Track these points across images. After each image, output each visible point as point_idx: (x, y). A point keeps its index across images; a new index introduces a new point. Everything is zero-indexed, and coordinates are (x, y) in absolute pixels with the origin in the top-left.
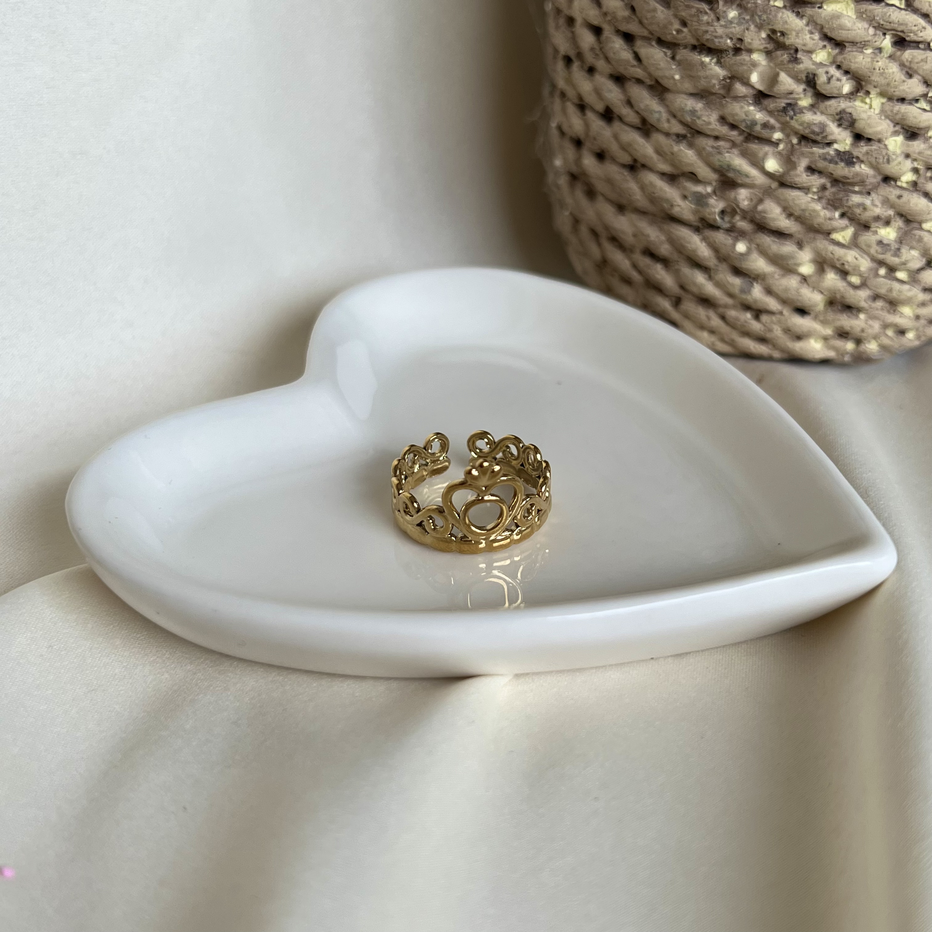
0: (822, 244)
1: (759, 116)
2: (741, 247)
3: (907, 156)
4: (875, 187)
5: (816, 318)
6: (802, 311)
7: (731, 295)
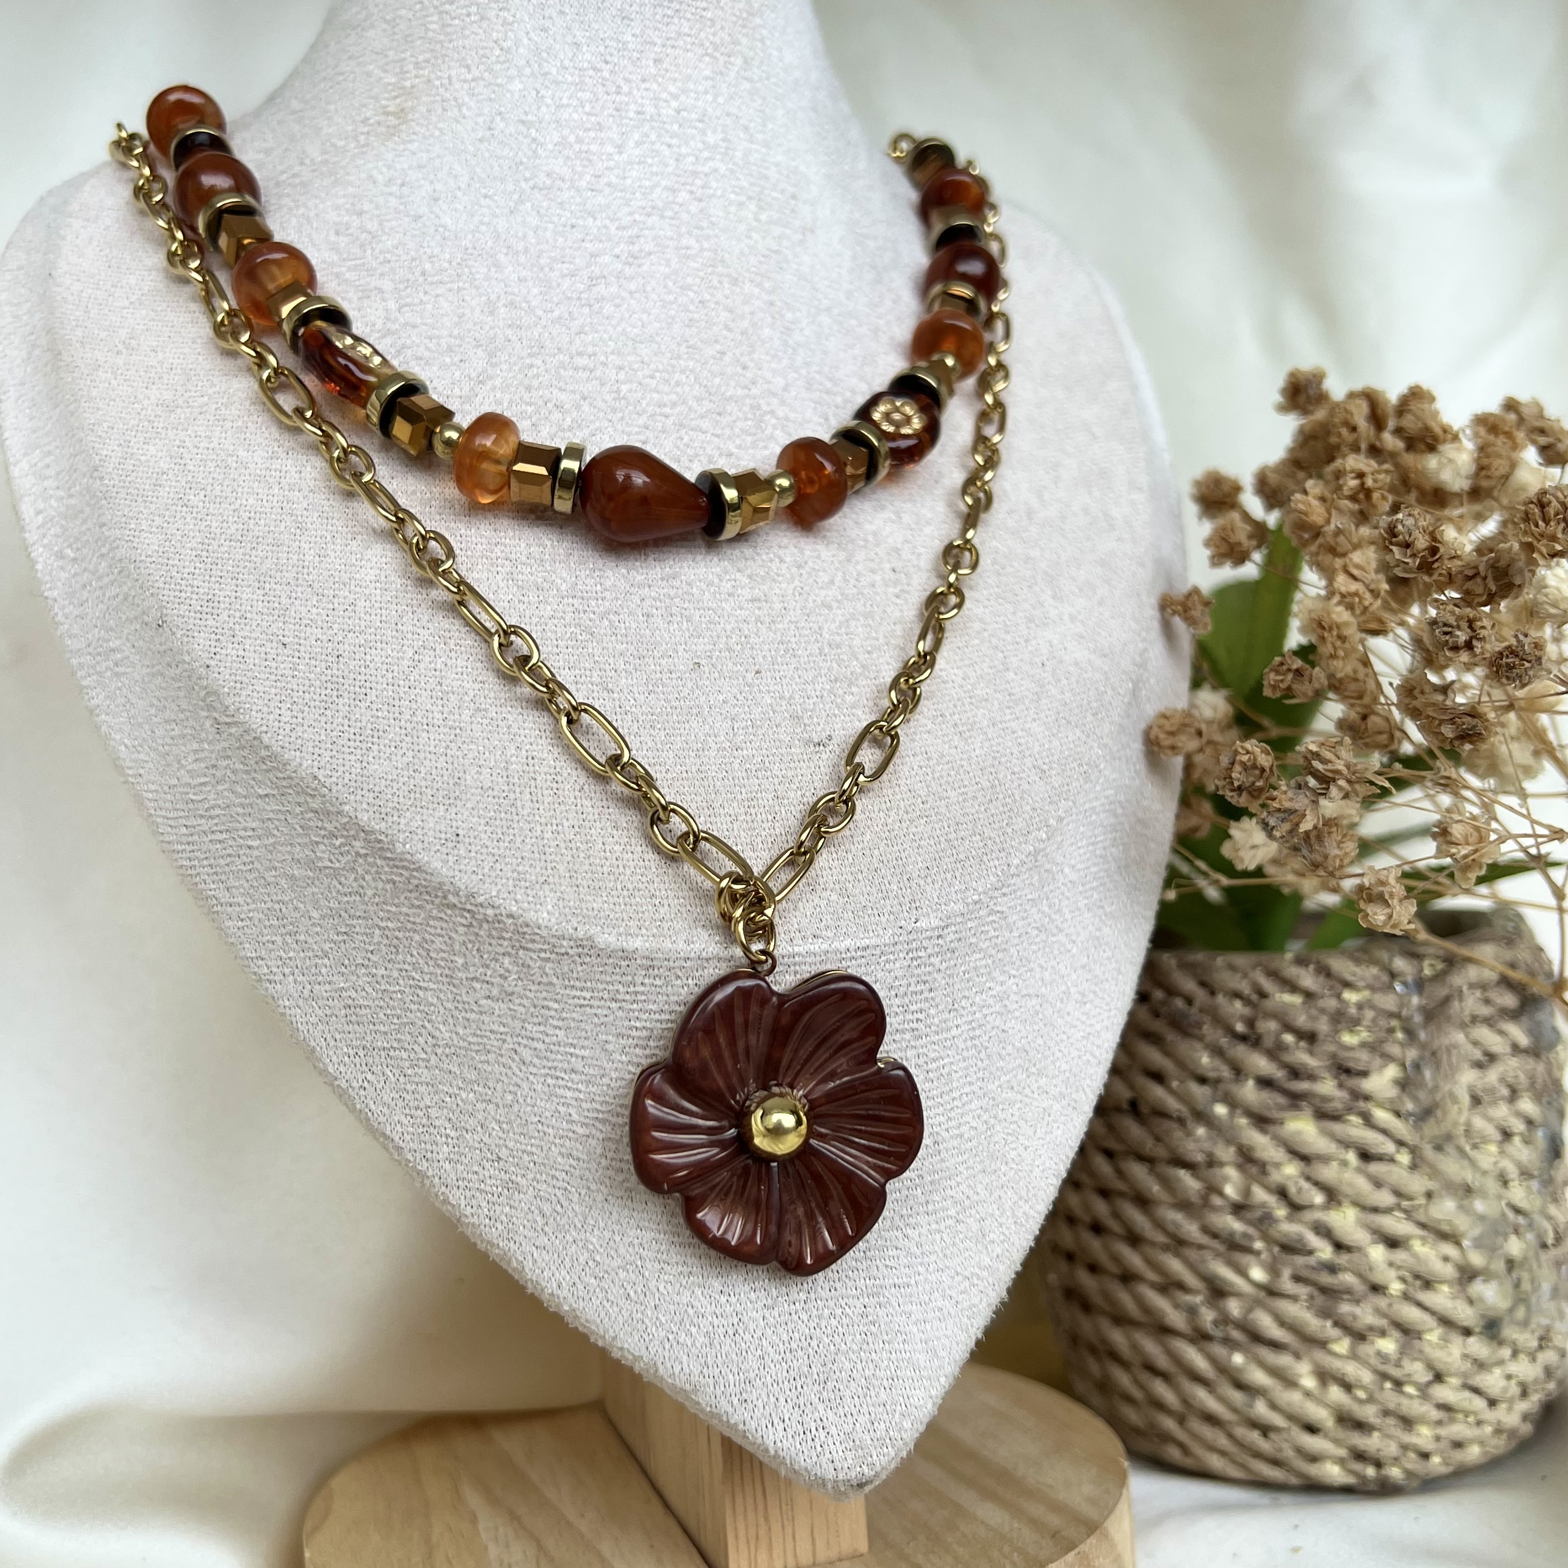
0: (1320, 1356)
1: (1236, 1226)
2: (1238, 1359)
3: (1391, 1264)
4: (1365, 1297)
5: (1326, 1436)
6: (1311, 1429)
7: (1235, 1410)
